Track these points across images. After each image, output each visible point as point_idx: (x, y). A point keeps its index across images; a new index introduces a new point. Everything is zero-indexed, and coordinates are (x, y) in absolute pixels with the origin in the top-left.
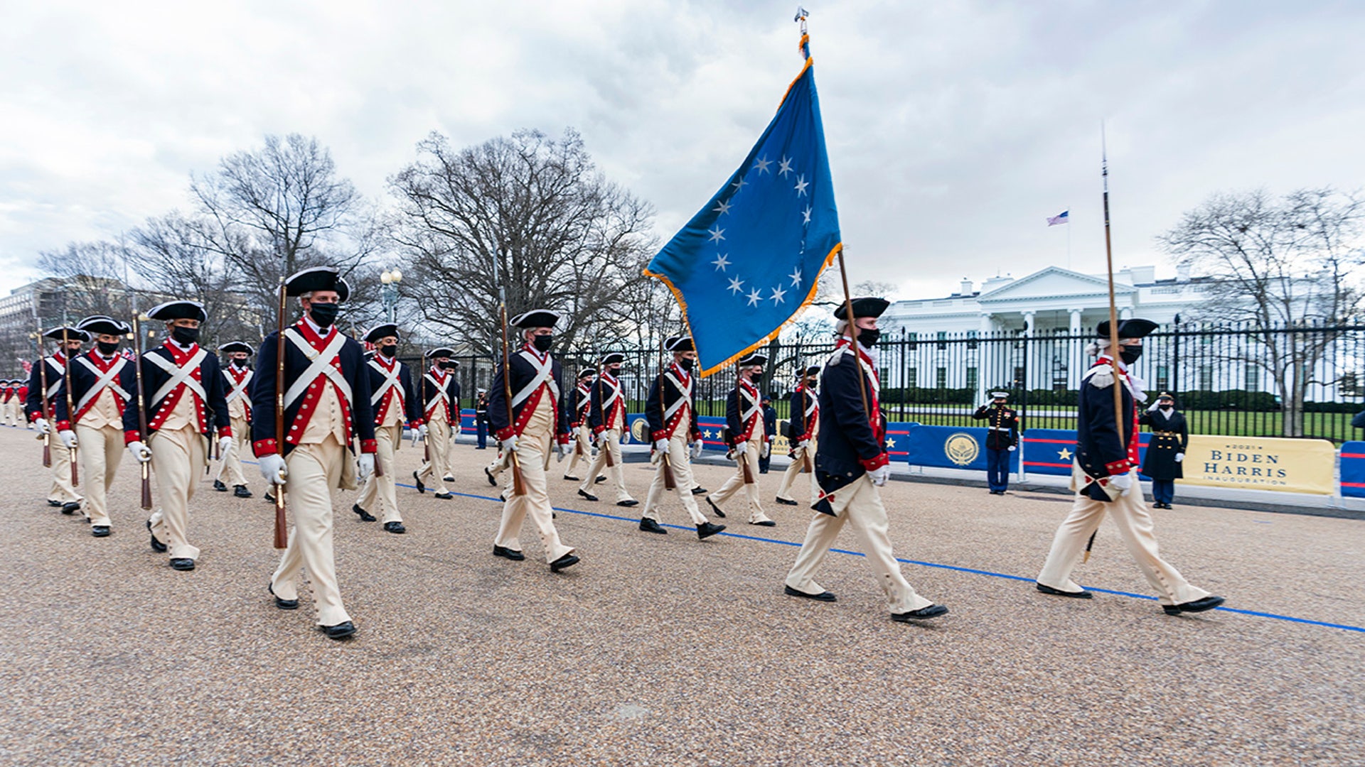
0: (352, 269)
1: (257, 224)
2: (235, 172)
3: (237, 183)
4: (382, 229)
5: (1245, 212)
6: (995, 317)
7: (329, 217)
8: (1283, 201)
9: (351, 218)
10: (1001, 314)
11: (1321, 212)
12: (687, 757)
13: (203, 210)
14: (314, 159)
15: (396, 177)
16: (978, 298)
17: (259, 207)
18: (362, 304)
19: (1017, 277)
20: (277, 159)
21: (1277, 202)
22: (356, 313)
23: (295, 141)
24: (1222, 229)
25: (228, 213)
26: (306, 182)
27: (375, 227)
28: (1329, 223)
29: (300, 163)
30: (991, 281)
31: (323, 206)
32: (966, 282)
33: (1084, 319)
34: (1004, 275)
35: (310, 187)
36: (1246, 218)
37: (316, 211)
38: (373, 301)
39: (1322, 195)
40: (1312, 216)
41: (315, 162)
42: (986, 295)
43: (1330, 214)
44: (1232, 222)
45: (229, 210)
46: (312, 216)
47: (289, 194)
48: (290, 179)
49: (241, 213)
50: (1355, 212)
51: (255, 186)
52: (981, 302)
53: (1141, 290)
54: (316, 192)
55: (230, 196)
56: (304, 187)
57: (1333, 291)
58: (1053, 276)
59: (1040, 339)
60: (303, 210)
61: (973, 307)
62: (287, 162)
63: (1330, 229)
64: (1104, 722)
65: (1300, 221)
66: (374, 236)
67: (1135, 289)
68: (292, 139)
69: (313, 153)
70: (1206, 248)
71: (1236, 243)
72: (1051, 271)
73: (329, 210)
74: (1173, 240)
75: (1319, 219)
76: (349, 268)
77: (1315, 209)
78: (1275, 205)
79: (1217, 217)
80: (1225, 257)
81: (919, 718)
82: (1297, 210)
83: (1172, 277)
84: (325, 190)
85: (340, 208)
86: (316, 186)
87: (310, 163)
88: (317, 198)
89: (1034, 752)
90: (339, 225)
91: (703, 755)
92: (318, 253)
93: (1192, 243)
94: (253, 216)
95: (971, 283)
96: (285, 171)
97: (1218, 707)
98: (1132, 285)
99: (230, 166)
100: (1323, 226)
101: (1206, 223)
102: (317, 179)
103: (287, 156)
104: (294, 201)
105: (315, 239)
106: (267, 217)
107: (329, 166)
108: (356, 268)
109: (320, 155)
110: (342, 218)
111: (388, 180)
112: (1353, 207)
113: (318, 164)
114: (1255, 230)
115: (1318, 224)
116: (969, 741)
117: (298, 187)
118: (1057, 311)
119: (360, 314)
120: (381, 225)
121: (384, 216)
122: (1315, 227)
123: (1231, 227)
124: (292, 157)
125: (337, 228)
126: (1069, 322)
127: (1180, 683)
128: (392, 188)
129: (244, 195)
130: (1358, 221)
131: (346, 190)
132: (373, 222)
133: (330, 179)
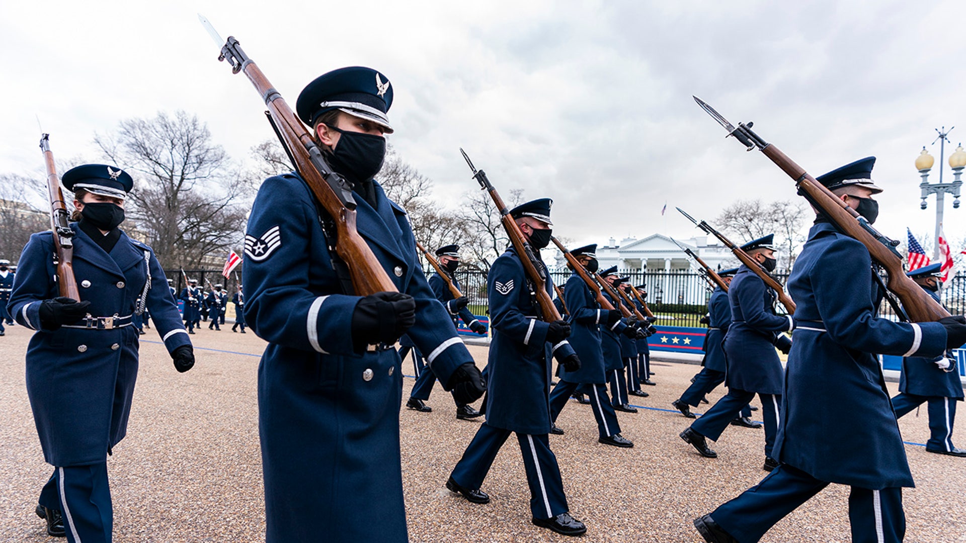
0: (222, 208)
1: (148, 171)
2: (132, 132)
3: (133, 141)
4: (245, 181)
5: (751, 211)
6: (626, 261)
7: (205, 170)
8: (769, 206)
9: (223, 173)
10: (630, 259)
11: (785, 214)
12: (484, 516)
13: (103, 157)
14: (195, 129)
15: (257, 147)
16: (618, 250)
17: (151, 159)
18: (228, 232)
19: (639, 239)
20: (166, 126)
21: (766, 207)
22: (223, 238)
23: (181, 116)
24: (740, 219)
25: (124, 161)
26: (188, 145)
27: (240, 180)
28: (789, 220)
29: (184, 130)
30: (625, 240)
31: (201, 163)
32: (612, 240)
33: (672, 264)
34: (632, 237)
35: (191, 148)
36: (752, 214)
37: (196, 165)
38: (236, 230)
39: (786, 205)
40: (781, 216)
41: (196, 131)
42: (623, 248)
43: (789, 215)
44: (745, 216)
45: (125, 159)
46: (192, 169)
47: (174, 151)
48: (175, 141)
49: (135, 162)
50: (800, 215)
51: (147, 145)
52: (620, 252)
53: (701, 249)
54: (196, 152)
55: (128, 149)
56: (187, 148)
57: (789, 256)
58: (657, 239)
59: (673, 275)
60: (185, 164)
61: (615, 254)
62: (174, 129)
63: (789, 223)
64: (697, 481)
65: (776, 218)
66: (239, 186)
67: (697, 249)
68: (178, 113)
69: (194, 125)
70: (733, 229)
71: (747, 227)
72: (657, 236)
73: (206, 165)
74: (718, 223)
75: (784, 217)
76: (219, 207)
77: (783, 212)
78: (765, 208)
79: (739, 213)
80: (742, 234)
81: (607, 485)
82: (775, 212)
83: (715, 244)
84: (203, 152)
85: (214, 164)
86: (196, 148)
87: (192, 132)
88: (196, 156)
89: (666, 499)
90: (213, 176)
91: (493, 514)
92: (195, 195)
93: (727, 226)
94: (145, 165)
95: (614, 240)
96: (172, 135)
97: (748, 470)
98: (696, 247)
99: (128, 127)
100: (786, 221)
101: (734, 215)
102: (197, 143)
103: (174, 124)
104: (178, 156)
105: (194, 185)
106: (157, 166)
107: (206, 134)
108: (224, 208)
109: (200, 126)
110: (215, 172)
111: (251, 148)
112: (799, 212)
113: (198, 133)
114: (756, 220)
115: (784, 220)
116: (634, 496)
117: (182, 147)
118: (659, 259)
119: (225, 239)
120: (245, 179)
121: (247, 173)
122: (782, 222)
123: (745, 218)
124: (177, 126)
125: (211, 178)
126: (664, 266)
127: (730, 459)
128: (254, 154)
129: (138, 149)
130: (801, 220)
131: (219, 152)
132: (239, 176)
133: (207, 144)
